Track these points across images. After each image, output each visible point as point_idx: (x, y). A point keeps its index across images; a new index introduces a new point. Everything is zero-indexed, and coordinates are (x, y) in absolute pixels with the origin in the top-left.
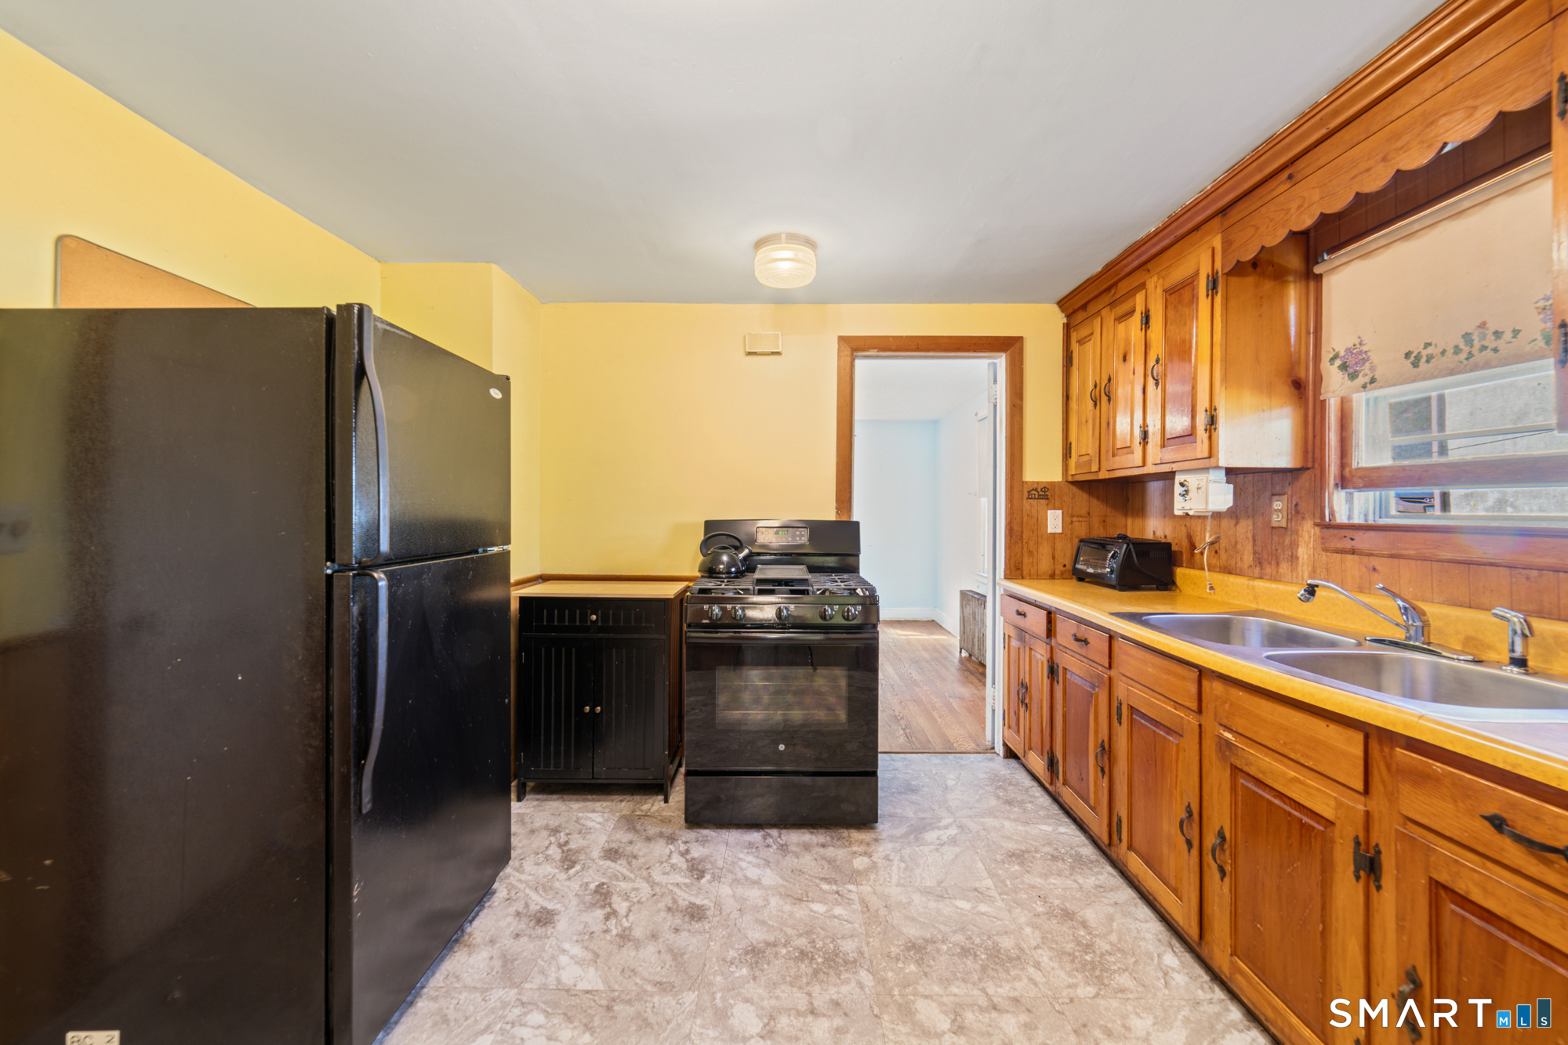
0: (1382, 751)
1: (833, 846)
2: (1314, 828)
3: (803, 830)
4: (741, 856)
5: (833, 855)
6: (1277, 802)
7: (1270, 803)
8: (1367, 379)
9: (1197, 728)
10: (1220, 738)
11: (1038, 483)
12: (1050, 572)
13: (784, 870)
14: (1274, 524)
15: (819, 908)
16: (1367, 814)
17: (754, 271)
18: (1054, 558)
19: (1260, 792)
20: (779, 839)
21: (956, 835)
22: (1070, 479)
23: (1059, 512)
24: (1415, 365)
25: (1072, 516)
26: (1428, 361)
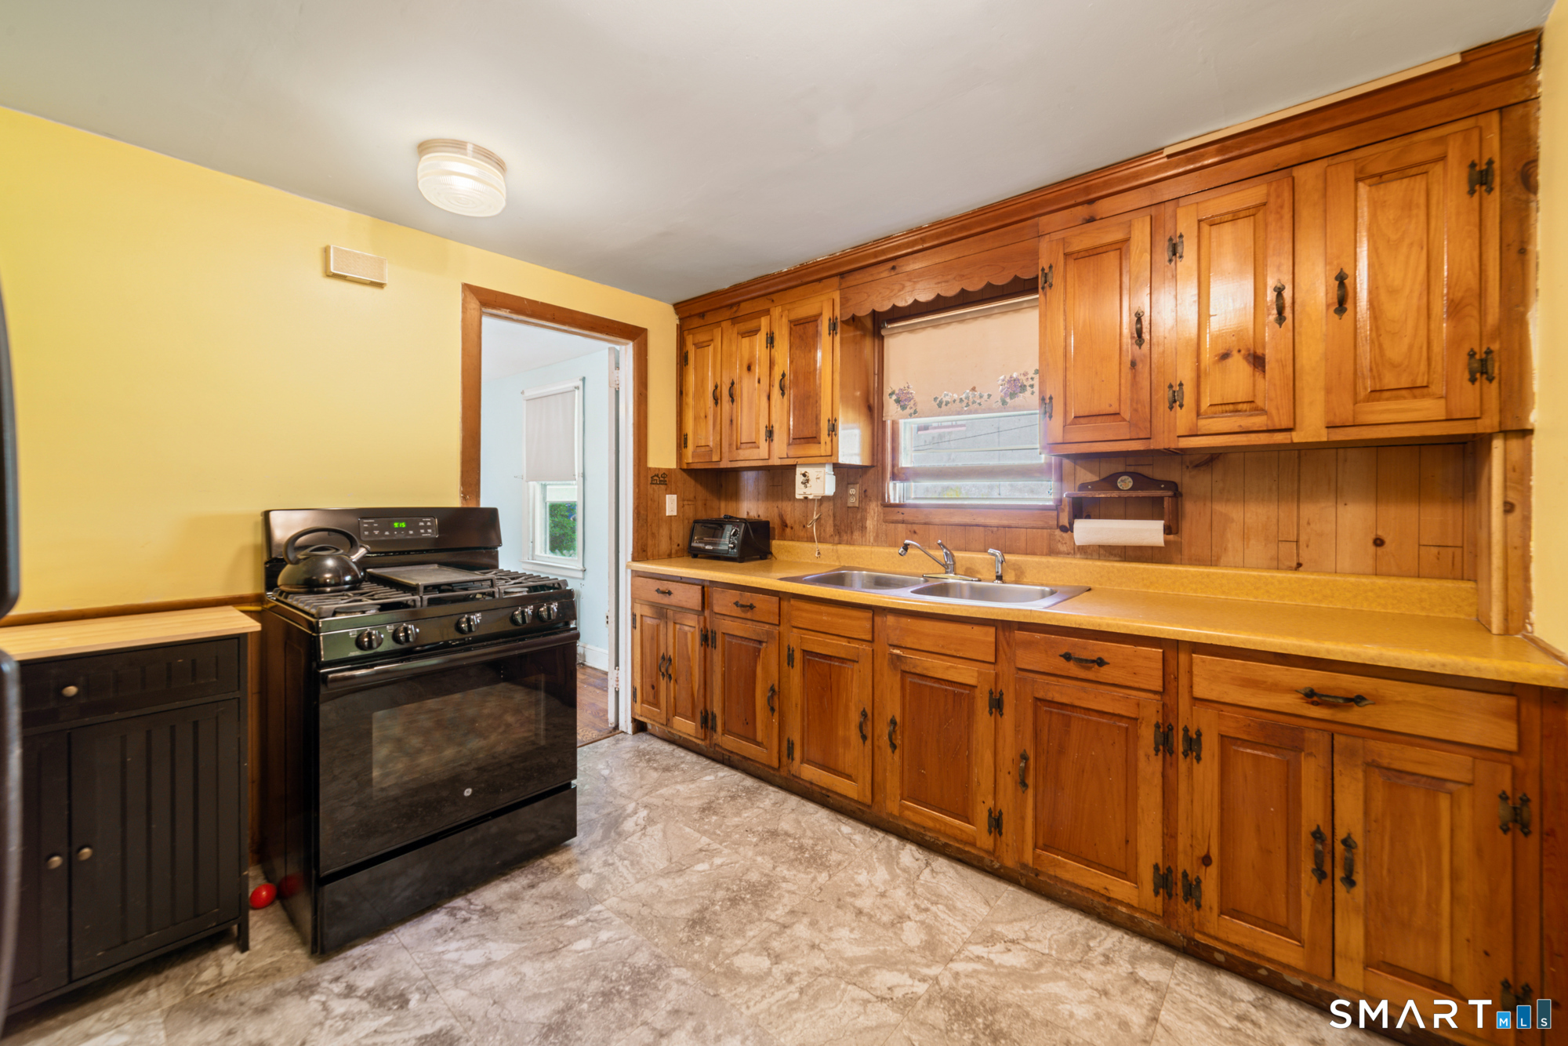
0: (1004, 635)
1: (543, 881)
2: (962, 694)
3: (493, 883)
4: (440, 949)
5: (551, 889)
6: (936, 685)
7: (932, 687)
8: (912, 411)
9: (871, 652)
10: (892, 654)
11: (659, 469)
12: (668, 552)
13: (510, 933)
14: (850, 505)
15: (583, 945)
16: (997, 675)
17: (417, 182)
18: (671, 538)
19: (924, 683)
20: (472, 907)
21: (648, 815)
22: (685, 467)
23: (675, 497)
24: (940, 405)
25: (684, 500)
26: (946, 405)
